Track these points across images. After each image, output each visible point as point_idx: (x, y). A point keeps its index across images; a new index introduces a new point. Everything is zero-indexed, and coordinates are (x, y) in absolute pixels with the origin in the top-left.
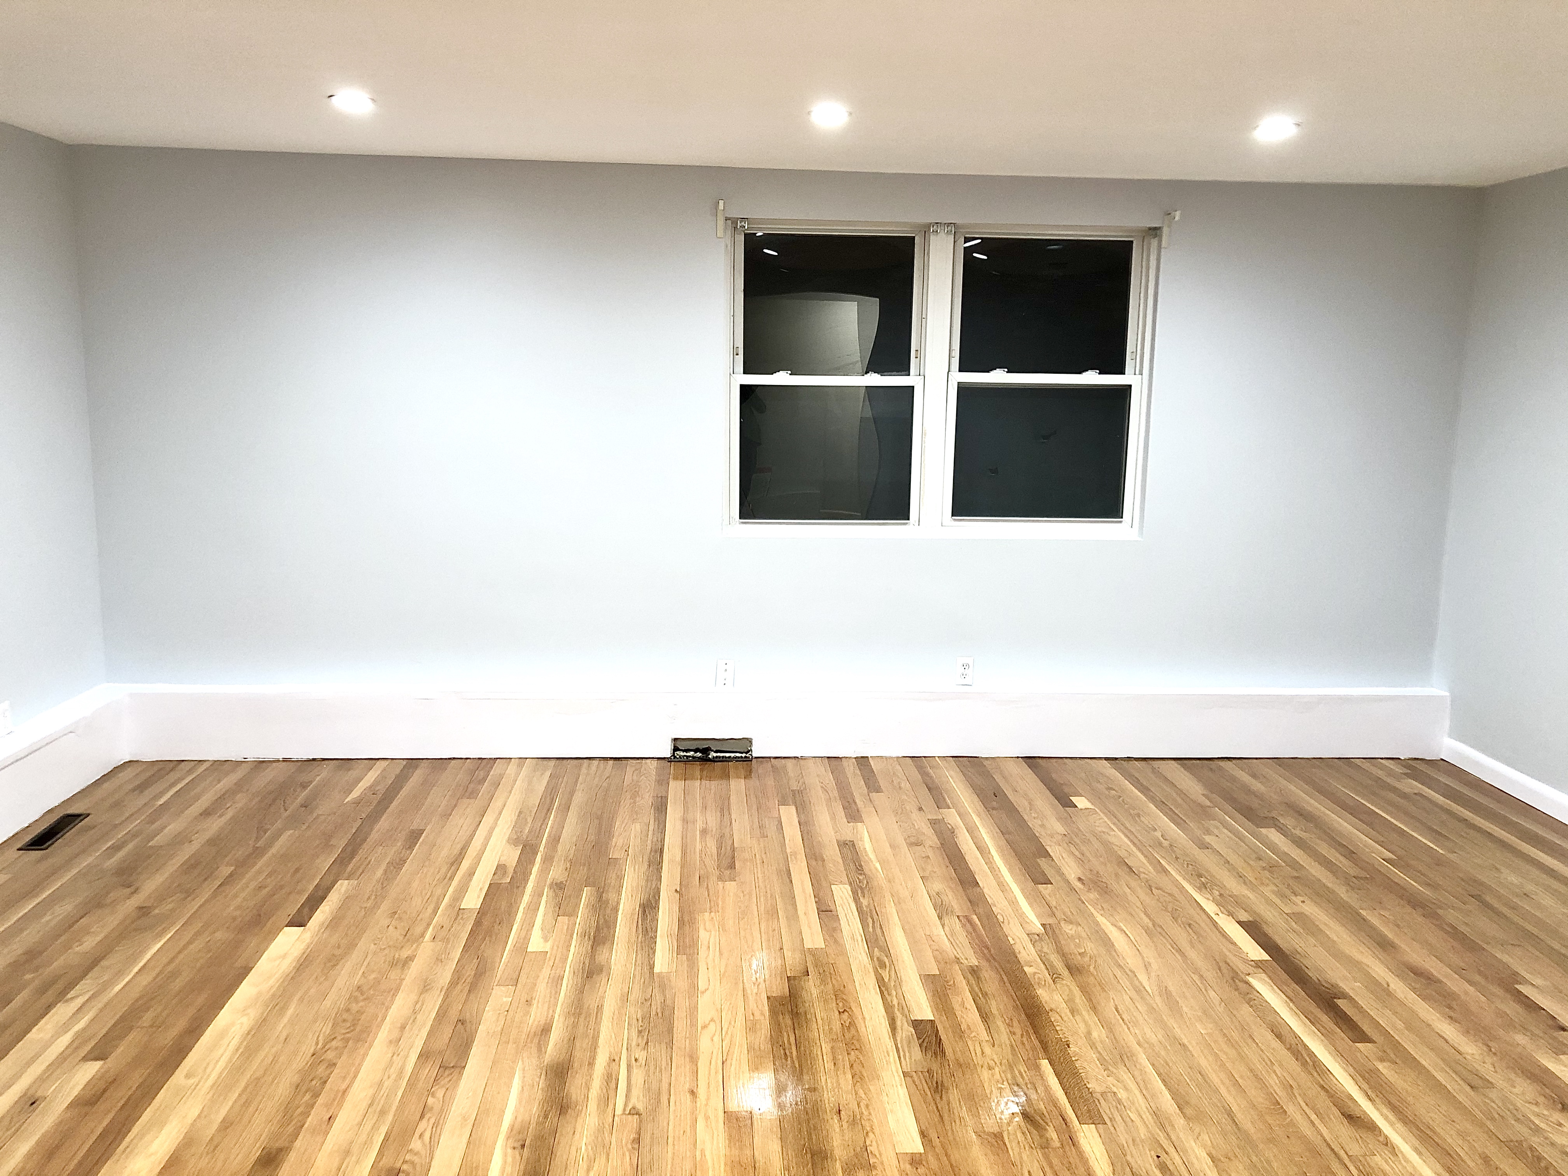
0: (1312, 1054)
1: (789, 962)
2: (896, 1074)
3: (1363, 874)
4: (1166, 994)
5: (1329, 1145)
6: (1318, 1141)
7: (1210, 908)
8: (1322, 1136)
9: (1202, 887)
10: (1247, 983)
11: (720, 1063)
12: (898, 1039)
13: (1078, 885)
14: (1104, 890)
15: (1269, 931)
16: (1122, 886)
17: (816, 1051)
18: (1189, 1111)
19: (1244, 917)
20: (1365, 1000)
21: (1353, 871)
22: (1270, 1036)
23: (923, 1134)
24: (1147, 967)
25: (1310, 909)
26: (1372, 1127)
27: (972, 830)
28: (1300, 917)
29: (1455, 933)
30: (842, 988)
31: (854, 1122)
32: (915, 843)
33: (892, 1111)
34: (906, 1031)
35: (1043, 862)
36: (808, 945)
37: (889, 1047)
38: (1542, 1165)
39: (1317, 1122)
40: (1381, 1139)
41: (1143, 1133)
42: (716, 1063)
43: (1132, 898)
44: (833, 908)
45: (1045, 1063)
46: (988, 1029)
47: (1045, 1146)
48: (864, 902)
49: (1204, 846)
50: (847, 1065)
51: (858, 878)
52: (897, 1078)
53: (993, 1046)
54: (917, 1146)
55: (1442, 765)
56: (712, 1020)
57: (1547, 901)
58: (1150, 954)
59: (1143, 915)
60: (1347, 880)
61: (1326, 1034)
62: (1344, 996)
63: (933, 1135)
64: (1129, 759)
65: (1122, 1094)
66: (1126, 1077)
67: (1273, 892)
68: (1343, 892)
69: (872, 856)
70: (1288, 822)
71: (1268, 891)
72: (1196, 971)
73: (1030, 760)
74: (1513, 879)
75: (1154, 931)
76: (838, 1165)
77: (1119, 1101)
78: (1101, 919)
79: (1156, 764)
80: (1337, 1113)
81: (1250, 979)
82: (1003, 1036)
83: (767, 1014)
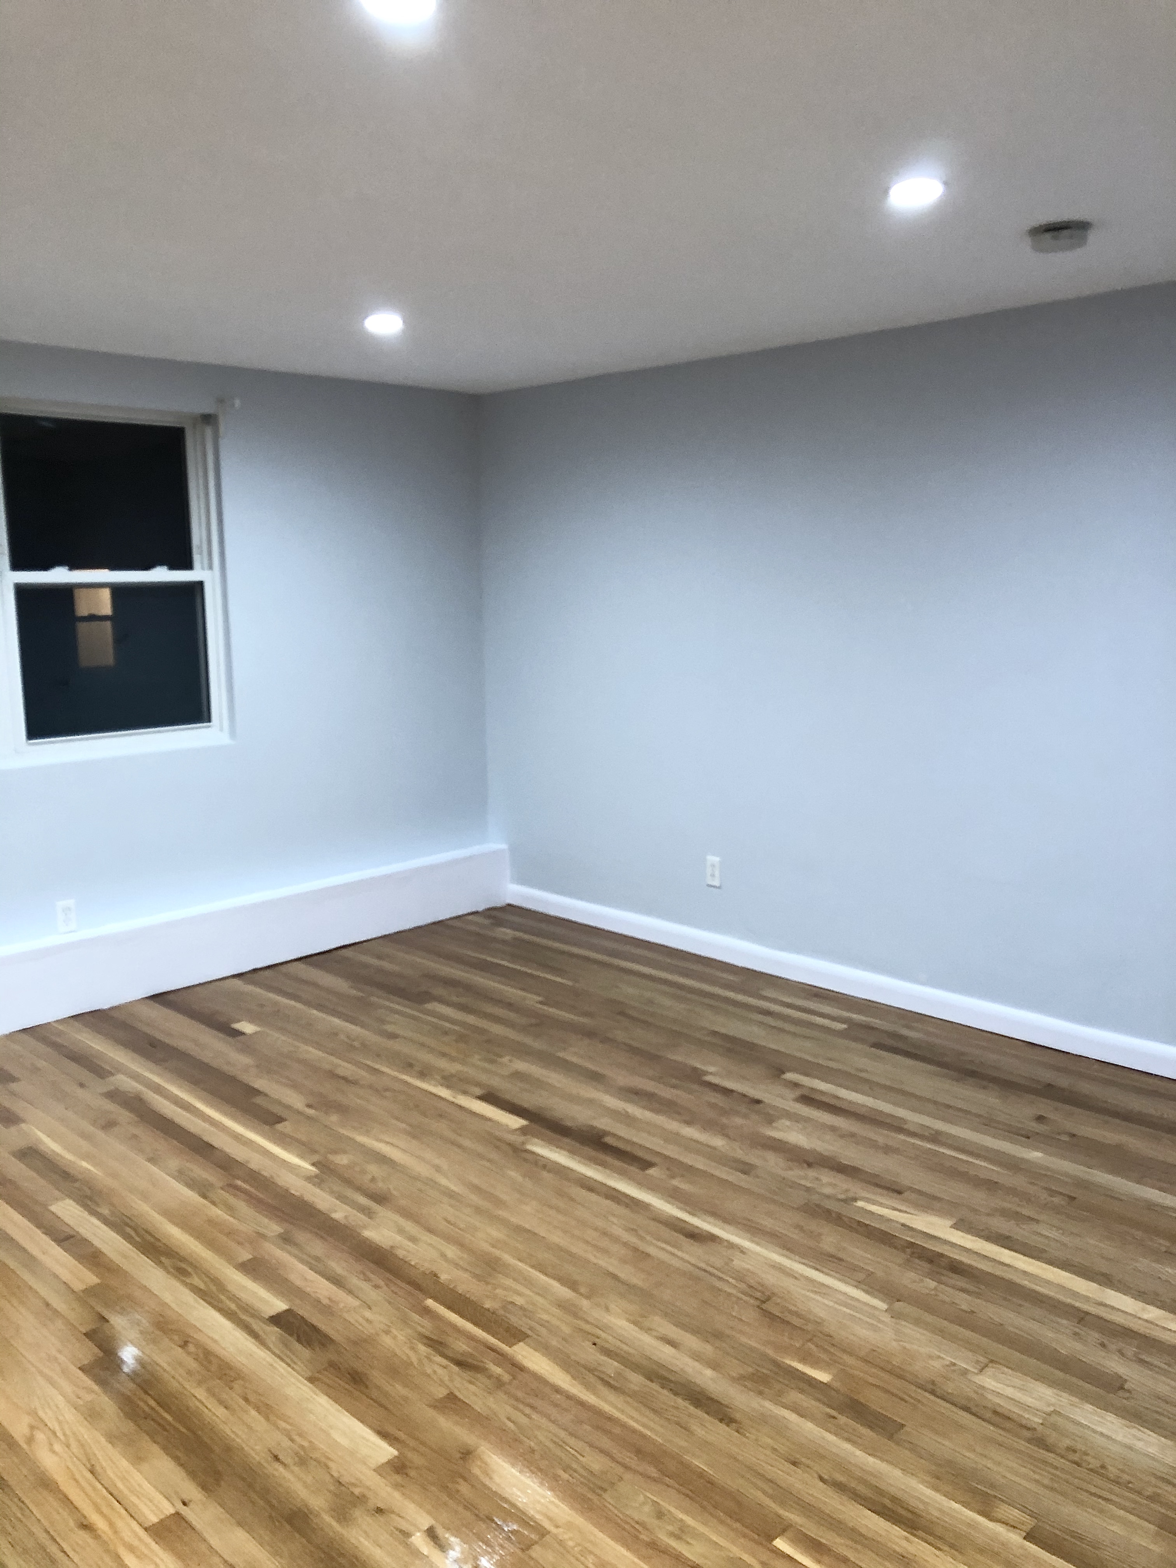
0: (627, 1196)
1: (72, 1316)
2: (299, 1385)
3: (533, 1021)
4: (476, 1189)
5: (699, 1268)
6: (691, 1268)
7: (444, 1093)
8: (689, 1263)
9: (423, 1074)
10: (527, 1151)
11: (89, 1475)
12: (271, 1346)
13: (311, 1112)
14: (342, 1109)
15: (508, 1097)
16: (352, 1098)
17: (193, 1404)
18: (583, 1290)
19: (478, 1091)
20: (622, 1131)
21: (524, 1021)
22: (584, 1192)
23: (383, 1435)
24: (438, 1169)
25: (521, 1066)
26: (713, 1238)
27: (158, 1090)
28: (517, 1075)
29: (634, 1051)
30: (161, 1319)
31: (303, 1461)
32: (109, 1125)
33: (331, 1427)
34: (273, 1333)
35: (258, 1100)
36: (78, 1286)
37: (268, 1359)
38: (834, 1215)
39: (676, 1251)
40: (726, 1244)
41: (566, 1330)
42: (84, 1477)
43: (371, 1108)
44: (72, 1233)
45: (430, 1302)
46: (350, 1292)
47: (499, 1384)
48: (105, 1211)
49: (393, 1036)
50: (242, 1402)
51: (75, 1188)
52: (304, 1388)
53: (370, 1308)
54: (386, 1452)
55: (510, 908)
56: (32, 1428)
57: (667, 1002)
58: (429, 1155)
59: (394, 1122)
60: (524, 1029)
61: (623, 1173)
62: (606, 1133)
63: (392, 1430)
64: (255, 970)
65: (519, 1301)
66: (509, 1282)
67: (480, 1060)
68: (528, 1041)
69: (69, 1156)
70: (439, 991)
71: (476, 1059)
72: (481, 1156)
73: (159, 998)
74: (631, 991)
75: (417, 1133)
76: (327, 1518)
77: (521, 1308)
78: (361, 1139)
79: (283, 969)
80: (682, 1237)
81: (529, 1147)
82: (373, 1295)
83: (96, 1388)
